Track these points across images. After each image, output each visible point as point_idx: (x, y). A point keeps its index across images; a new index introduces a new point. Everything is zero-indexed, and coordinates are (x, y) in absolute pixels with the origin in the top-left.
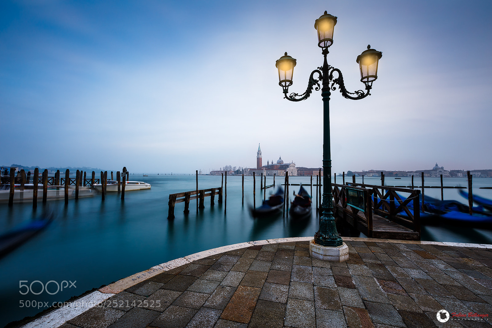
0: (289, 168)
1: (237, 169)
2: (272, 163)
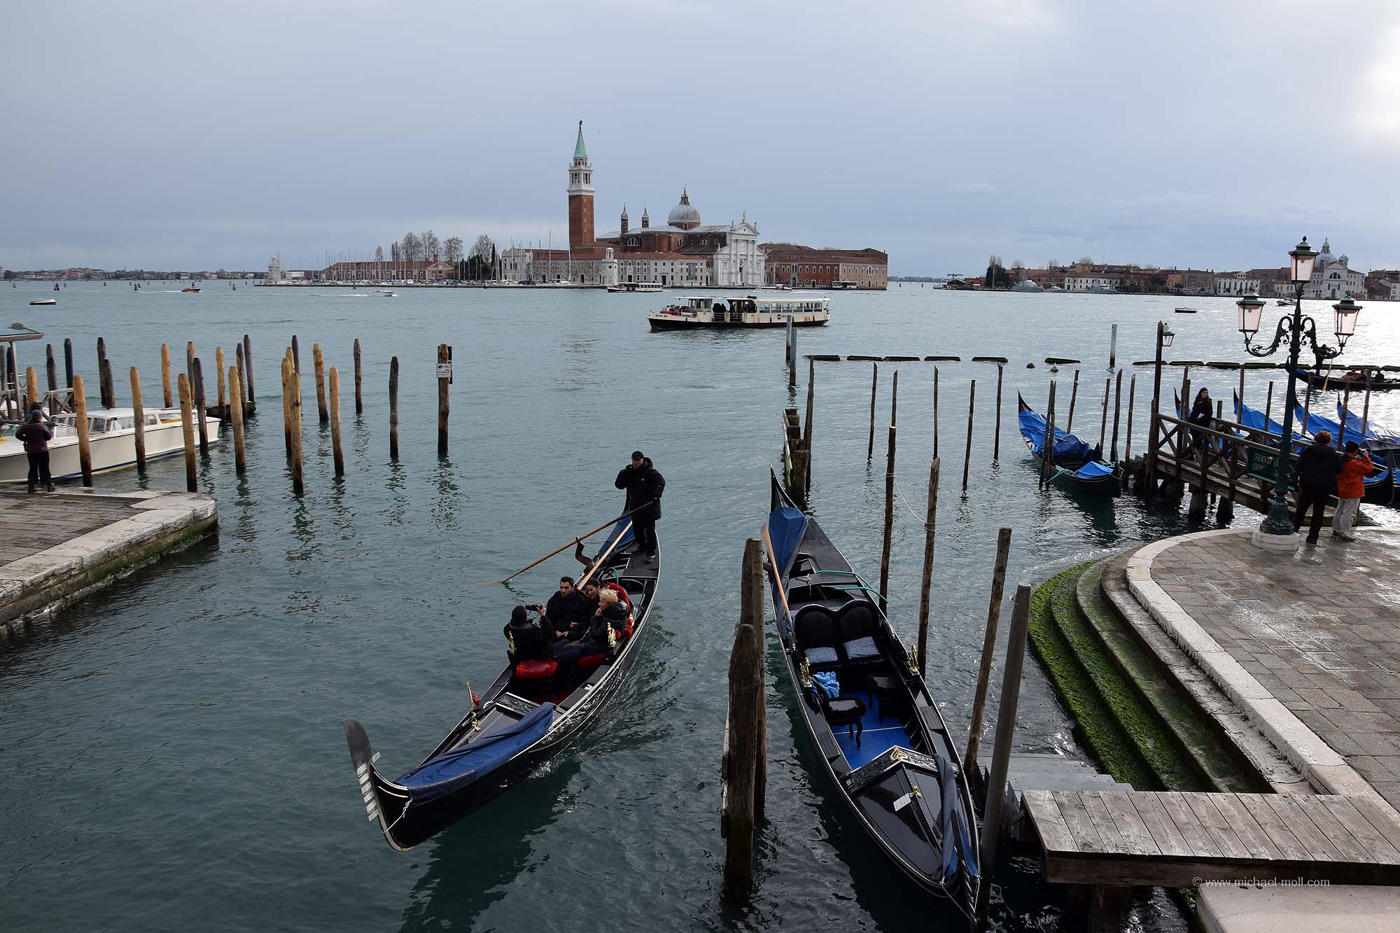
0: (726, 250)
1: (466, 253)
2: (645, 223)
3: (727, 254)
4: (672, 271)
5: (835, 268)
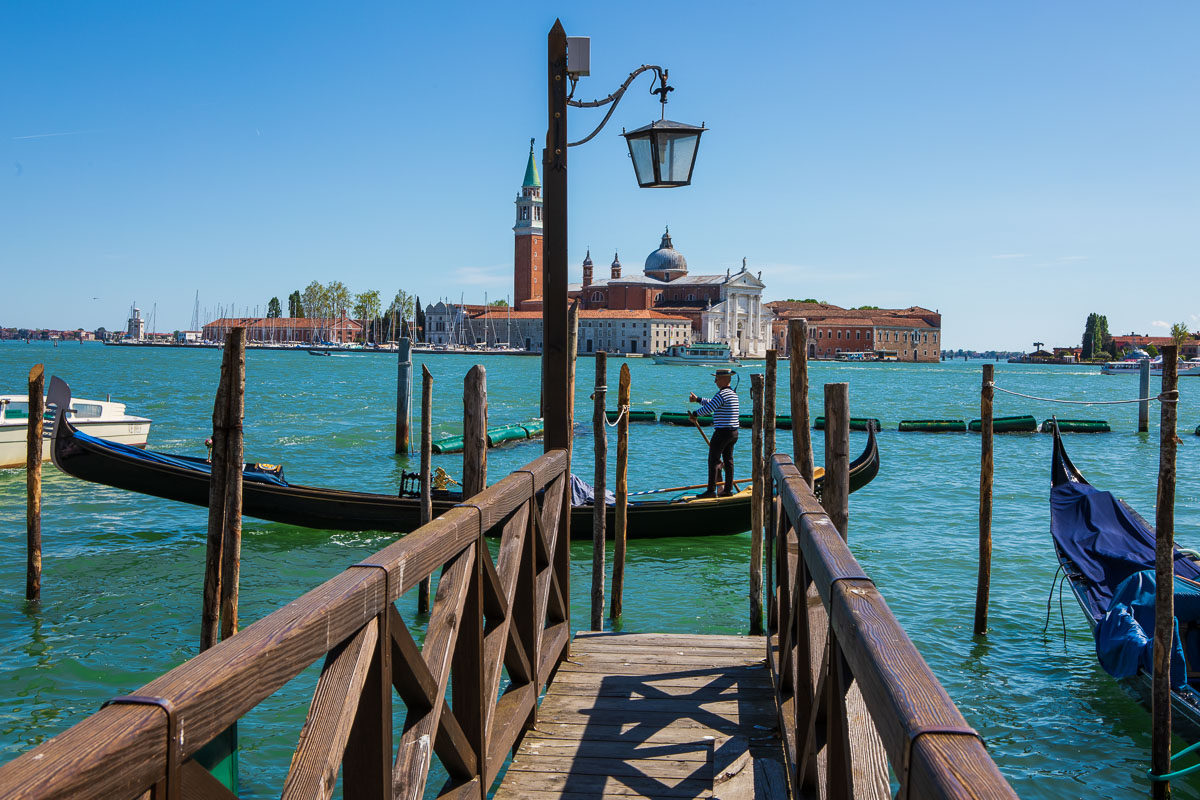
0: (717, 309)
1: (383, 308)
2: (616, 271)
3: (721, 313)
4: (645, 334)
5: (868, 332)
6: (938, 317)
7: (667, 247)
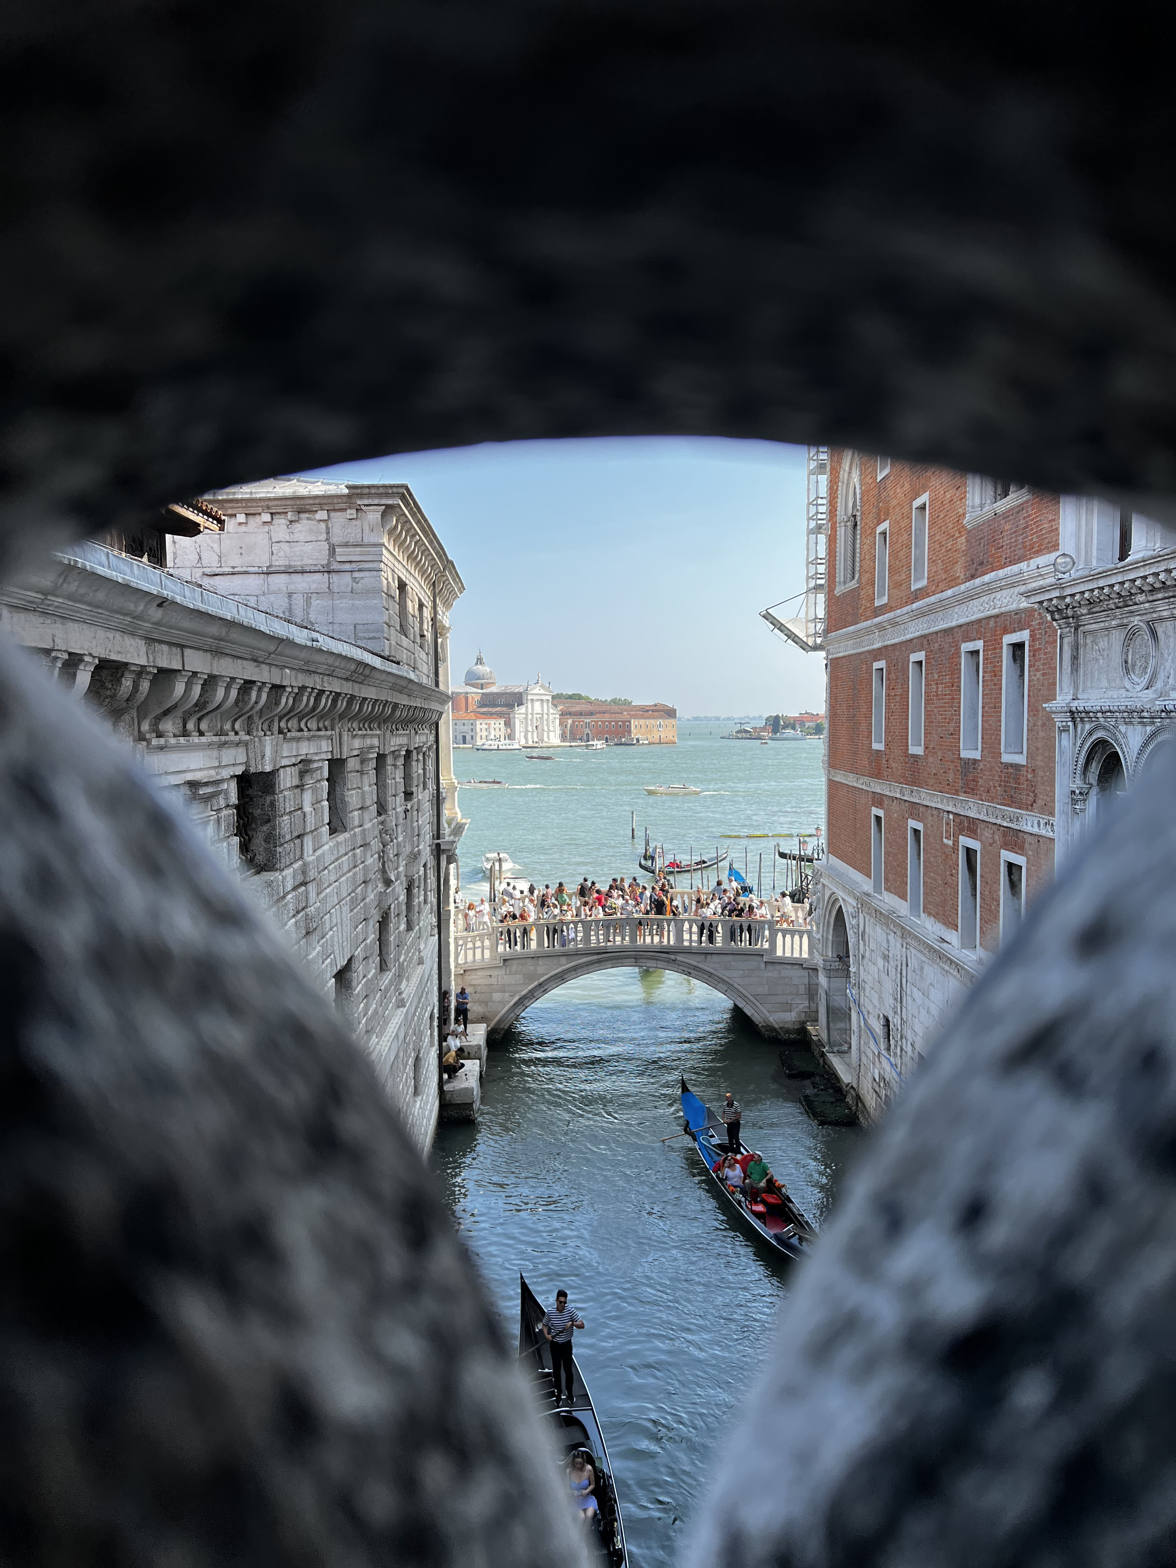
0: (522, 709)
3: (523, 714)
4: (472, 731)
5: (628, 723)
6: (675, 710)
7: (481, 663)
